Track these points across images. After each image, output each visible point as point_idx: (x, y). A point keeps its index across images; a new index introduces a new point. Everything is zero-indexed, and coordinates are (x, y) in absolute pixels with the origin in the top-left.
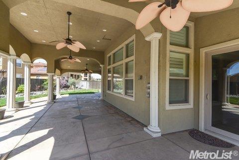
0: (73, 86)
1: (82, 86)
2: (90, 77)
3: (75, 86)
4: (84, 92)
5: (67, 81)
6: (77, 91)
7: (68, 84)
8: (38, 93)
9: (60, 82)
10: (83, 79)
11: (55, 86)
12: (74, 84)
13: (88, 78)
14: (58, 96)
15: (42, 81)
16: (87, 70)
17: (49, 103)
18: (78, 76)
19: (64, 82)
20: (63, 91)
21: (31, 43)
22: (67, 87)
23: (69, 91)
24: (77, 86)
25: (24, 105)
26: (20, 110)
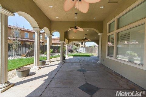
0: (75, 51)
1: (81, 51)
2: (84, 45)
3: (76, 50)
4: (82, 55)
5: (72, 47)
6: (78, 54)
7: (73, 49)
8: (57, 54)
9: (68, 48)
10: (80, 46)
11: (65, 51)
12: (76, 49)
13: (83, 45)
14: (67, 57)
15: (59, 47)
16: (86, 39)
17: (61, 63)
18: (78, 44)
19: (70, 48)
20: (70, 53)
21: (50, 21)
22: (72, 51)
23: (73, 53)
24: (77, 51)
25: (46, 63)
26: (42, 67)
